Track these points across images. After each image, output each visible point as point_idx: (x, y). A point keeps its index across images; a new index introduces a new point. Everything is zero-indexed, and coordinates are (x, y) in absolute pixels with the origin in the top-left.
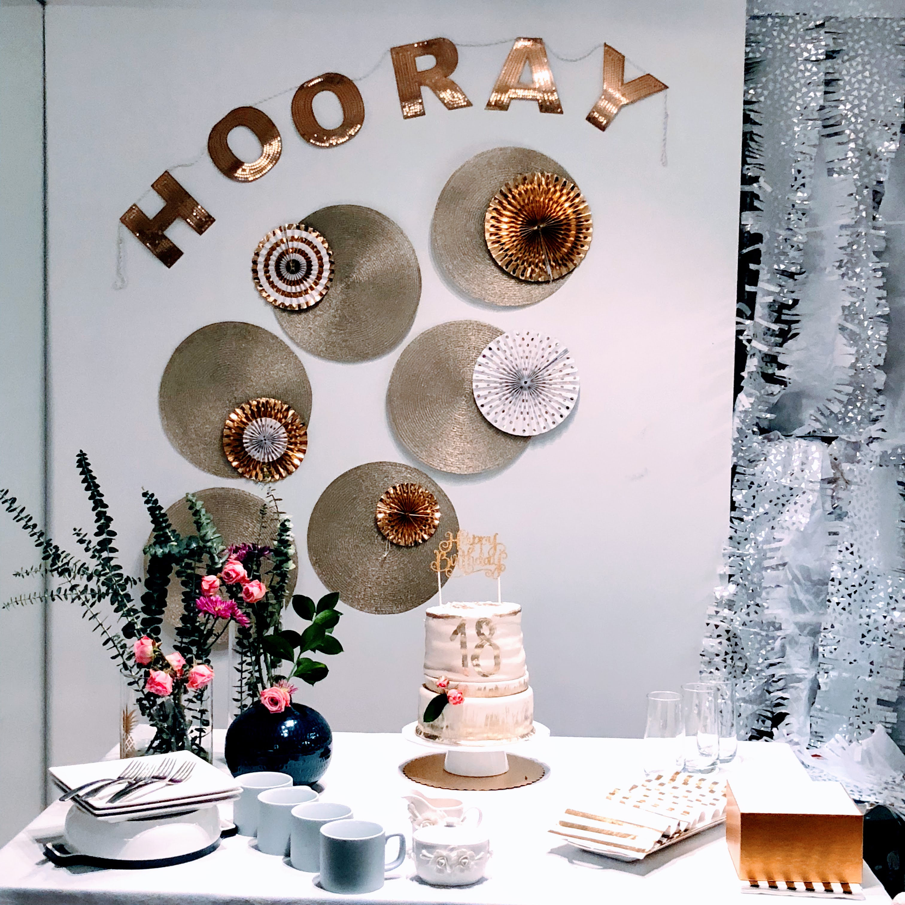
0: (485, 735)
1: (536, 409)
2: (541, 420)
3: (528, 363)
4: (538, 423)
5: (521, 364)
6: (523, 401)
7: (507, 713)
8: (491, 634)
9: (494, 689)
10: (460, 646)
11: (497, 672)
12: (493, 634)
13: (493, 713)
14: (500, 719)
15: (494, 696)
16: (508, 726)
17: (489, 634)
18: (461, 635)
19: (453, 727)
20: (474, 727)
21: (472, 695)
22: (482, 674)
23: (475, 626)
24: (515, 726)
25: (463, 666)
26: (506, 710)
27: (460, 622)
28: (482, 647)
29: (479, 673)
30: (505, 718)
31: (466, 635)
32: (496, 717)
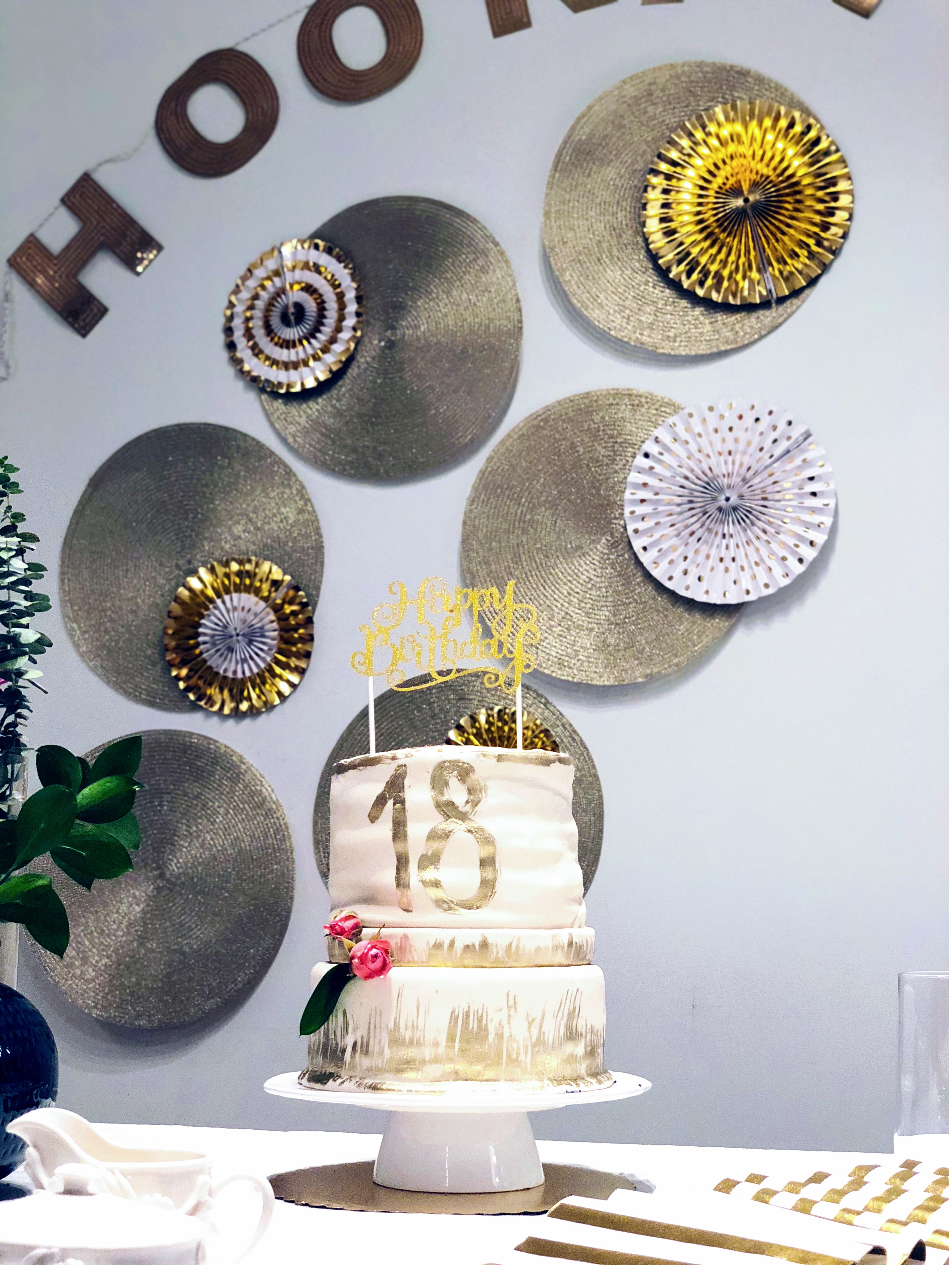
0: (448, 1067)
1: (750, 550)
2: (760, 572)
3: (733, 463)
4: (754, 577)
5: (718, 465)
6: (724, 536)
7: (513, 1010)
8: (470, 804)
9: (477, 947)
10: (391, 834)
11: (486, 901)
12: (476, 804)
13: (469, 1007)
14: (489, 1025)
15: (478, 964)
16: (515, 1045)
17: (467, 802)
18: (394, 804)
19: (368, 1045)
20: (419, 1044)
21: (416, 959)
22: (445, 906)
23: (429, 780)
24: (536, 1049)
25: (398, 885)
26: (511, 1003)
27: (392, 772)
28: (447, 835)
29: (439, 903)
30: (505, 1023)
31: (407, 804)
32: (480, 1020)
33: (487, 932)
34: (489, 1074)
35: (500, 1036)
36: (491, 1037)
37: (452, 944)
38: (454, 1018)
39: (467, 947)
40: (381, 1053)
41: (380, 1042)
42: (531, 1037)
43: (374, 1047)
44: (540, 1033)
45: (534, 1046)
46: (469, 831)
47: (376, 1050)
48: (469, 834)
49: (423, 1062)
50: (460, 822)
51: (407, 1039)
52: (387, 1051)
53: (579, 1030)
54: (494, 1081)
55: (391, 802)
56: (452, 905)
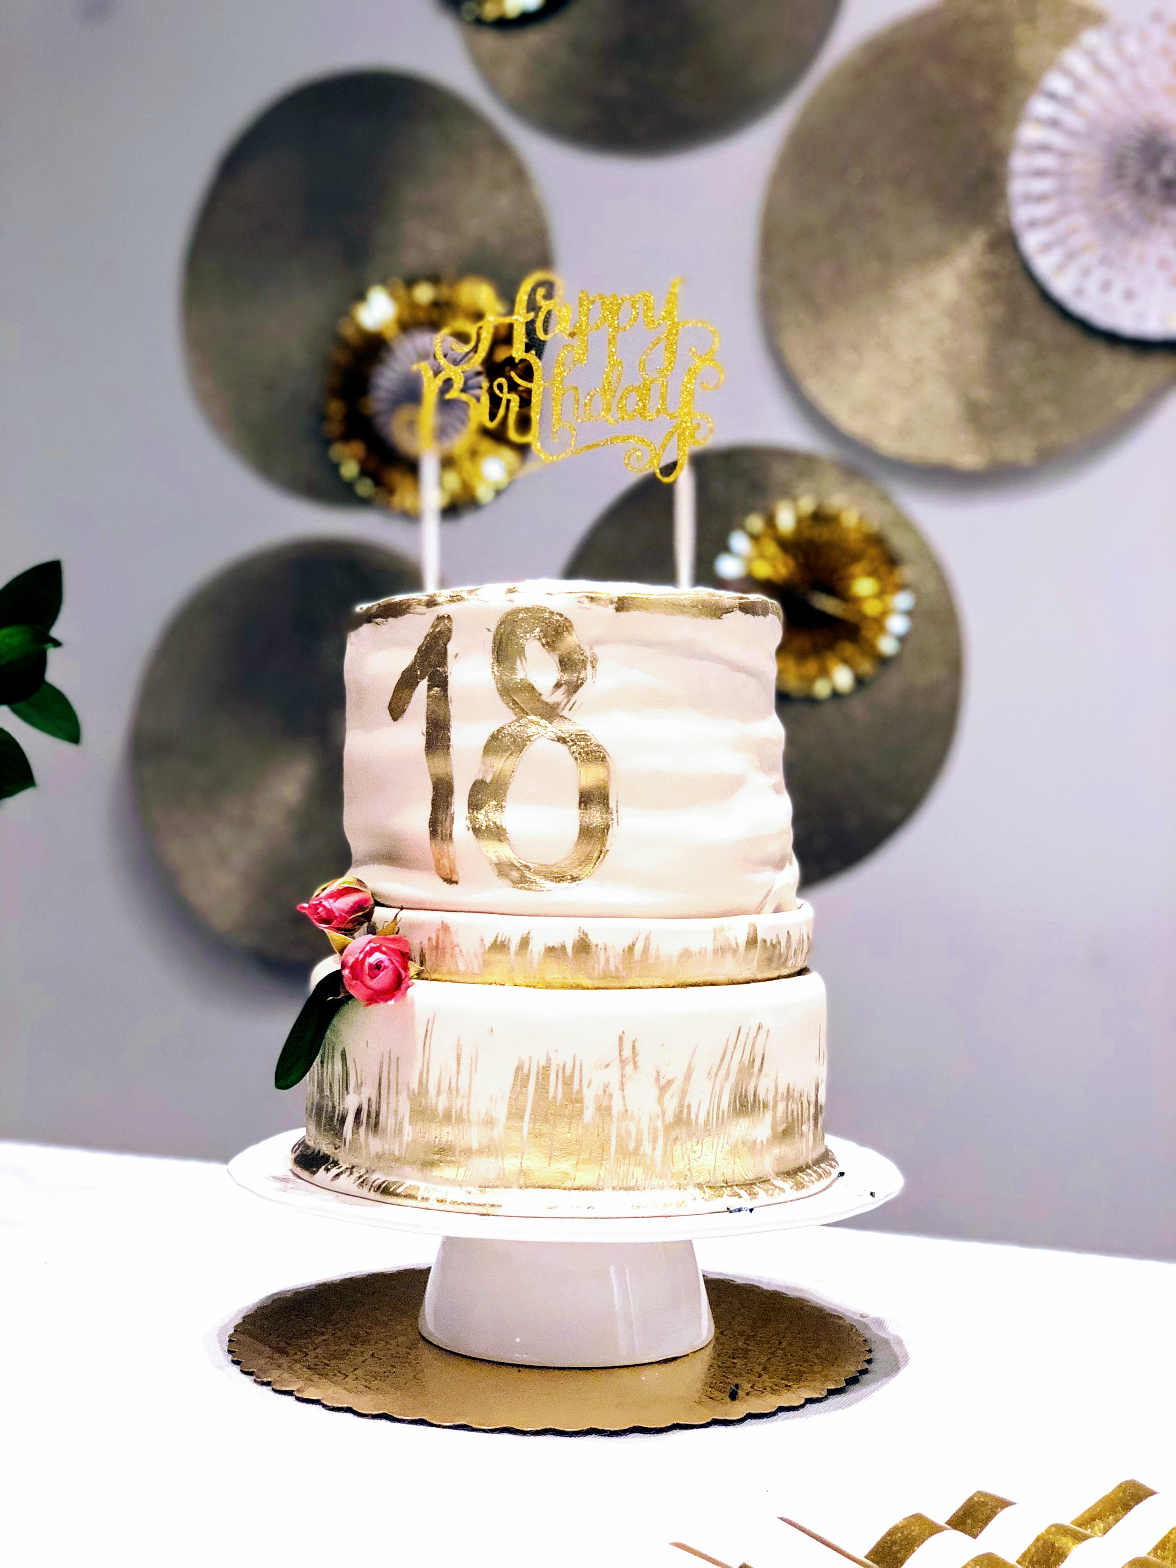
0: (511, 1164)
7: (630, 1067)
8: (563, 688)
9: (569, 950)
10: (422, 741)
11: (589, 868)
12: (574, 688)
13: (549, 1060)
14: (586, 1091)
15: (571, 981)
16: (633, 1129)
17: (558, 685)
18: (430, 688)
19: (378, 1115)
20: (460, 1120)
21: (462, 967)
22: (515, 875)
23: (489, 645)
24: (673, 1134)
25: (434, 833)
26: (627, 1052)
27: (426, 629)
28: (519, 744)
29: (503, 869)
30: (614, 1088)
31: (450, 687)
32: (568, 1082)
33: (587, 924)
34: (586, 1176)
35: (605, 1111)
36: (589, 1114)
37: (525, 943)
38: (521, 1077)
39: (551, 950)
40: (399, 1131)
41: (396, 1111)
42: (663, 1112)
43: (387, 1120)
44: (681, 1106)
45: (668, 1128)
46: (562, 740)
47: (391, 1123)
48: (559, 745)
49: (468, 1152)
50: (543, 722)
51: (440, 1109)
52: (407, 1128)
53: (762, 1096)
54: (593, 1189)
55: (424, 684)
56: (527, 874)
